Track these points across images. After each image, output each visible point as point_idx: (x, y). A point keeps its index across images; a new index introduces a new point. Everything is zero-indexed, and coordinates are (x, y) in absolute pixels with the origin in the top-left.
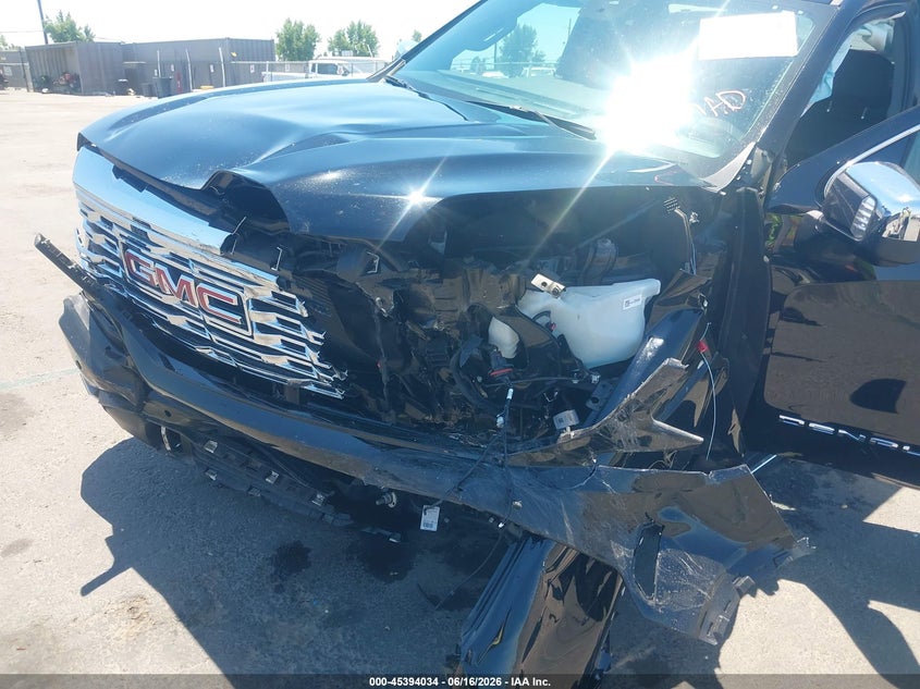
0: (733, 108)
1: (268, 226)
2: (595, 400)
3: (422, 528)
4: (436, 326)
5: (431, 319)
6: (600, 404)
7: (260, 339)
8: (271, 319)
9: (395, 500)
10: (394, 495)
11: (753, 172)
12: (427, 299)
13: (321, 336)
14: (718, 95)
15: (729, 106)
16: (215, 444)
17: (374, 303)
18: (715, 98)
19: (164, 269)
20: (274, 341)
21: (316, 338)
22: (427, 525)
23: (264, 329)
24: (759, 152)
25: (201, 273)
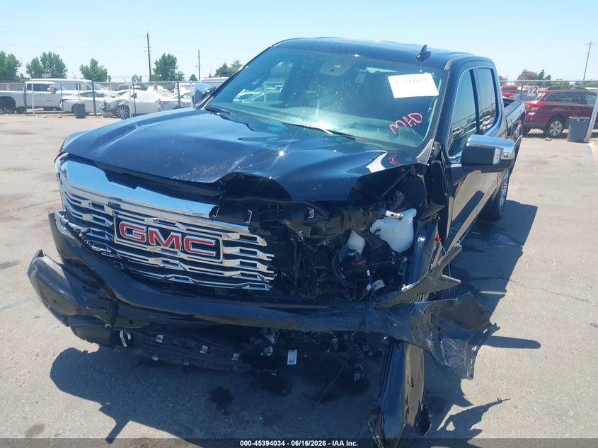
0: (418, 122)
1: (238, 200)
2: (402, 271)
3: (288, 364)
4: (325, 244)
5: (321, 240)
6: (404, 272)
7: (228, 263)
8: (235, 250)
9: (272, 351)
10: (271, 348)
11: (436, 153)
12: (321, 230)
13: (273, 256)
14: (409, 115)
15: (416, 121)
16: (161, 336)
17: (298, 235)
18: (408, 117)
19: (157, 230)
20: (235, 263)
21: (268, 257)
22: (291, 361)
23: (228, 257)
24: (436, 143)
25: (187, 230)
